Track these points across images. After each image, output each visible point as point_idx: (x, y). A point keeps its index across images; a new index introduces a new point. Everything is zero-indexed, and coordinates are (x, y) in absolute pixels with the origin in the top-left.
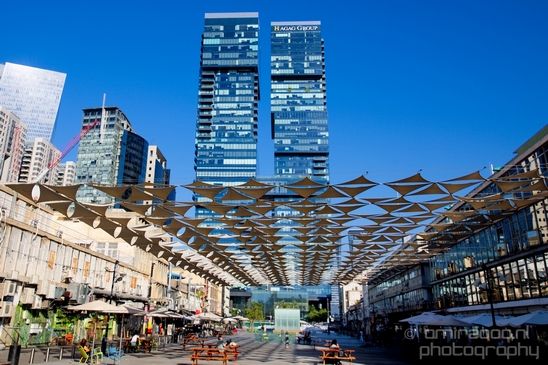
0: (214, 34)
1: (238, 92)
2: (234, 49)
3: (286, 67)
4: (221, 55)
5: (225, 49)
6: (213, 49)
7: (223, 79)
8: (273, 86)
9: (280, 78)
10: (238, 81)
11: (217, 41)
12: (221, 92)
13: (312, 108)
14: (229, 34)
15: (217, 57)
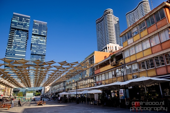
0: (16, 19)
1: (22, 36)
2: (22, 24)
3: (37, 32)
4: (17, 25)
5: (19, 24)
6: (15, 23)
7: (17, 32)
8: (32, 37)
9: (35, 35)
10: (22, 33)
11: (17, 21)
12: (16, 36)
13: (43, 44)
14: (21, 20)
15: (16, 26)
